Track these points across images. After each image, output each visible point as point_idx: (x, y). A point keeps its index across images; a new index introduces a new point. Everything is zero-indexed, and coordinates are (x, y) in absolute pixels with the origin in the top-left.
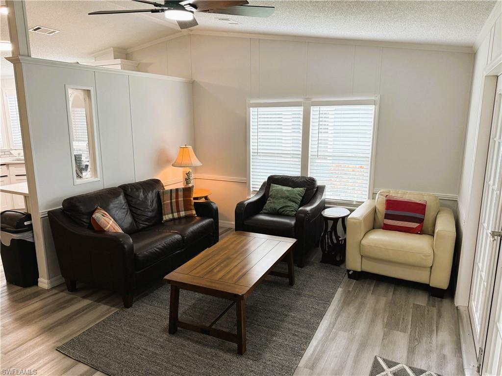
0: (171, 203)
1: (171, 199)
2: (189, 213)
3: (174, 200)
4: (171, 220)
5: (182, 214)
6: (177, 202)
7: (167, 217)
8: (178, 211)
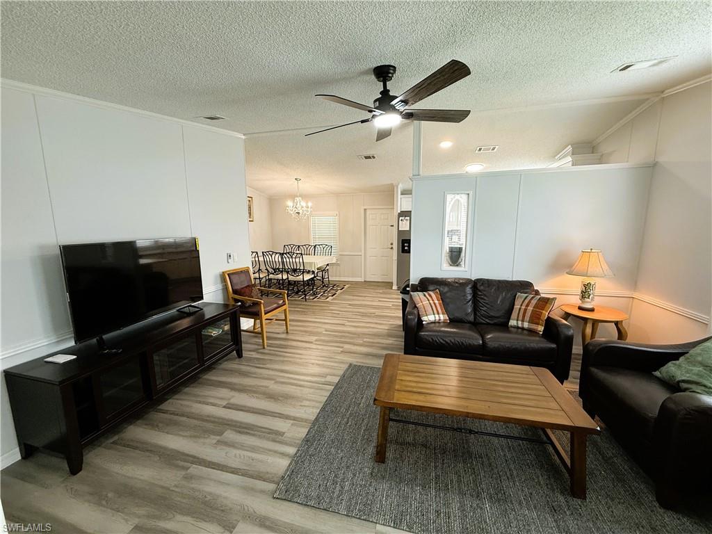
0: (520, 309)
1: (521, 305)
2: (534, 327)
3: (523, 307)
4: (514, 327)
5: (526, 325)
6: (525, 310)
7: (513, 323)
8: (523, 321)
